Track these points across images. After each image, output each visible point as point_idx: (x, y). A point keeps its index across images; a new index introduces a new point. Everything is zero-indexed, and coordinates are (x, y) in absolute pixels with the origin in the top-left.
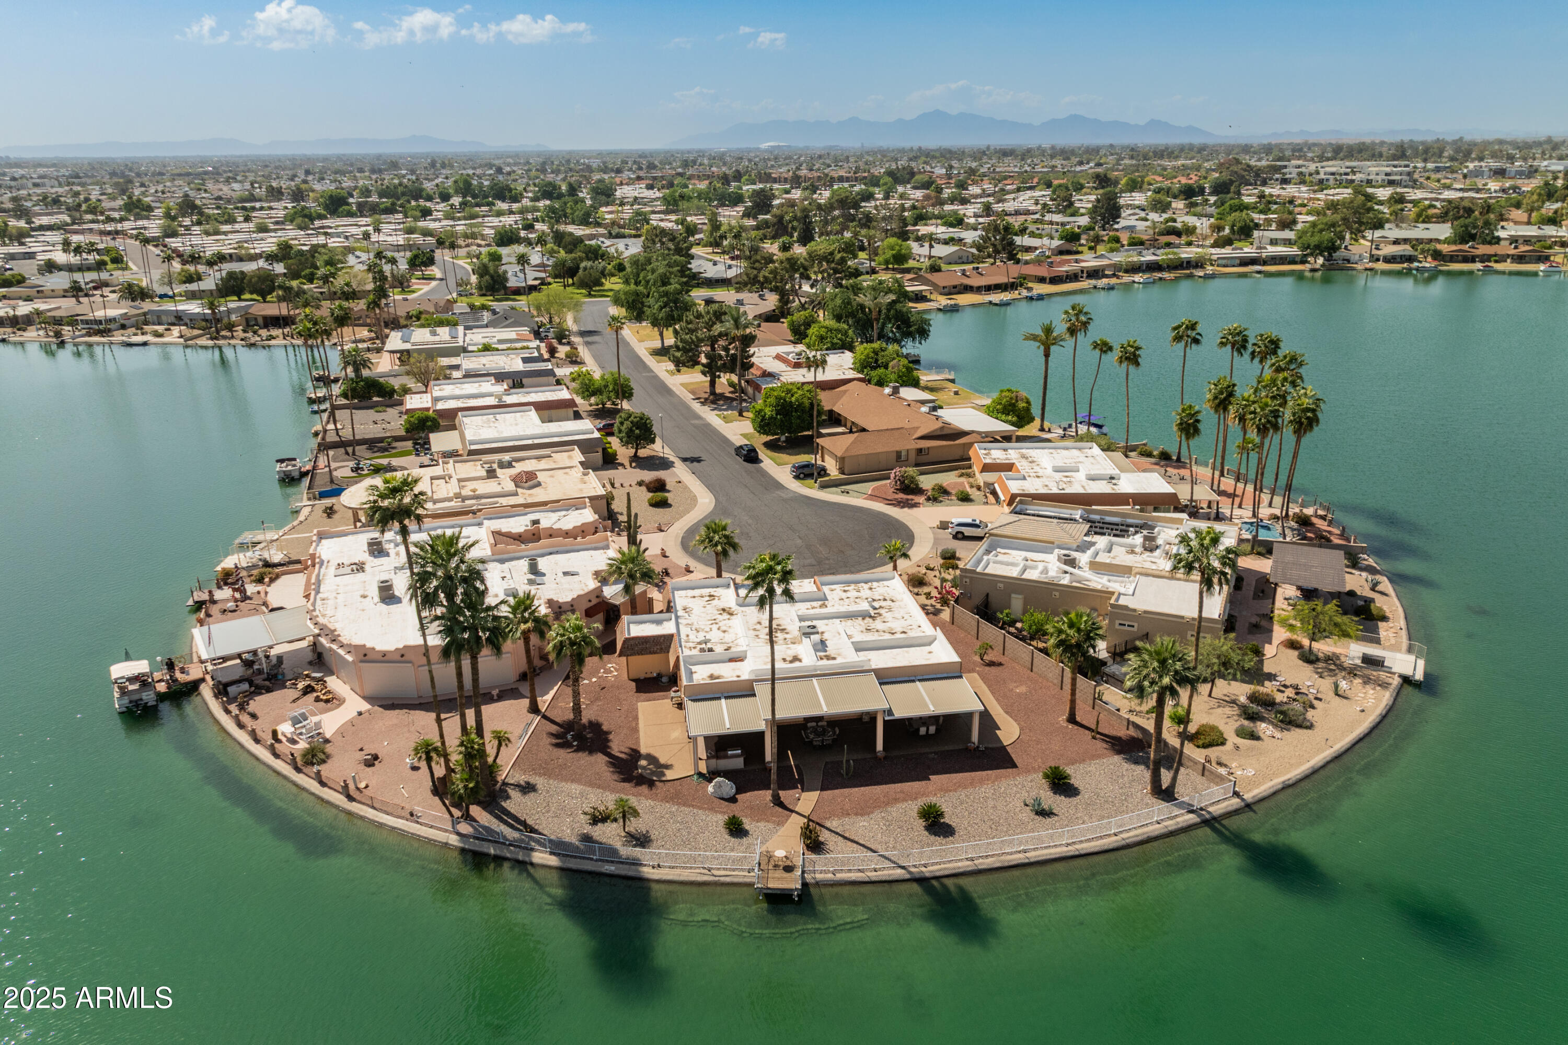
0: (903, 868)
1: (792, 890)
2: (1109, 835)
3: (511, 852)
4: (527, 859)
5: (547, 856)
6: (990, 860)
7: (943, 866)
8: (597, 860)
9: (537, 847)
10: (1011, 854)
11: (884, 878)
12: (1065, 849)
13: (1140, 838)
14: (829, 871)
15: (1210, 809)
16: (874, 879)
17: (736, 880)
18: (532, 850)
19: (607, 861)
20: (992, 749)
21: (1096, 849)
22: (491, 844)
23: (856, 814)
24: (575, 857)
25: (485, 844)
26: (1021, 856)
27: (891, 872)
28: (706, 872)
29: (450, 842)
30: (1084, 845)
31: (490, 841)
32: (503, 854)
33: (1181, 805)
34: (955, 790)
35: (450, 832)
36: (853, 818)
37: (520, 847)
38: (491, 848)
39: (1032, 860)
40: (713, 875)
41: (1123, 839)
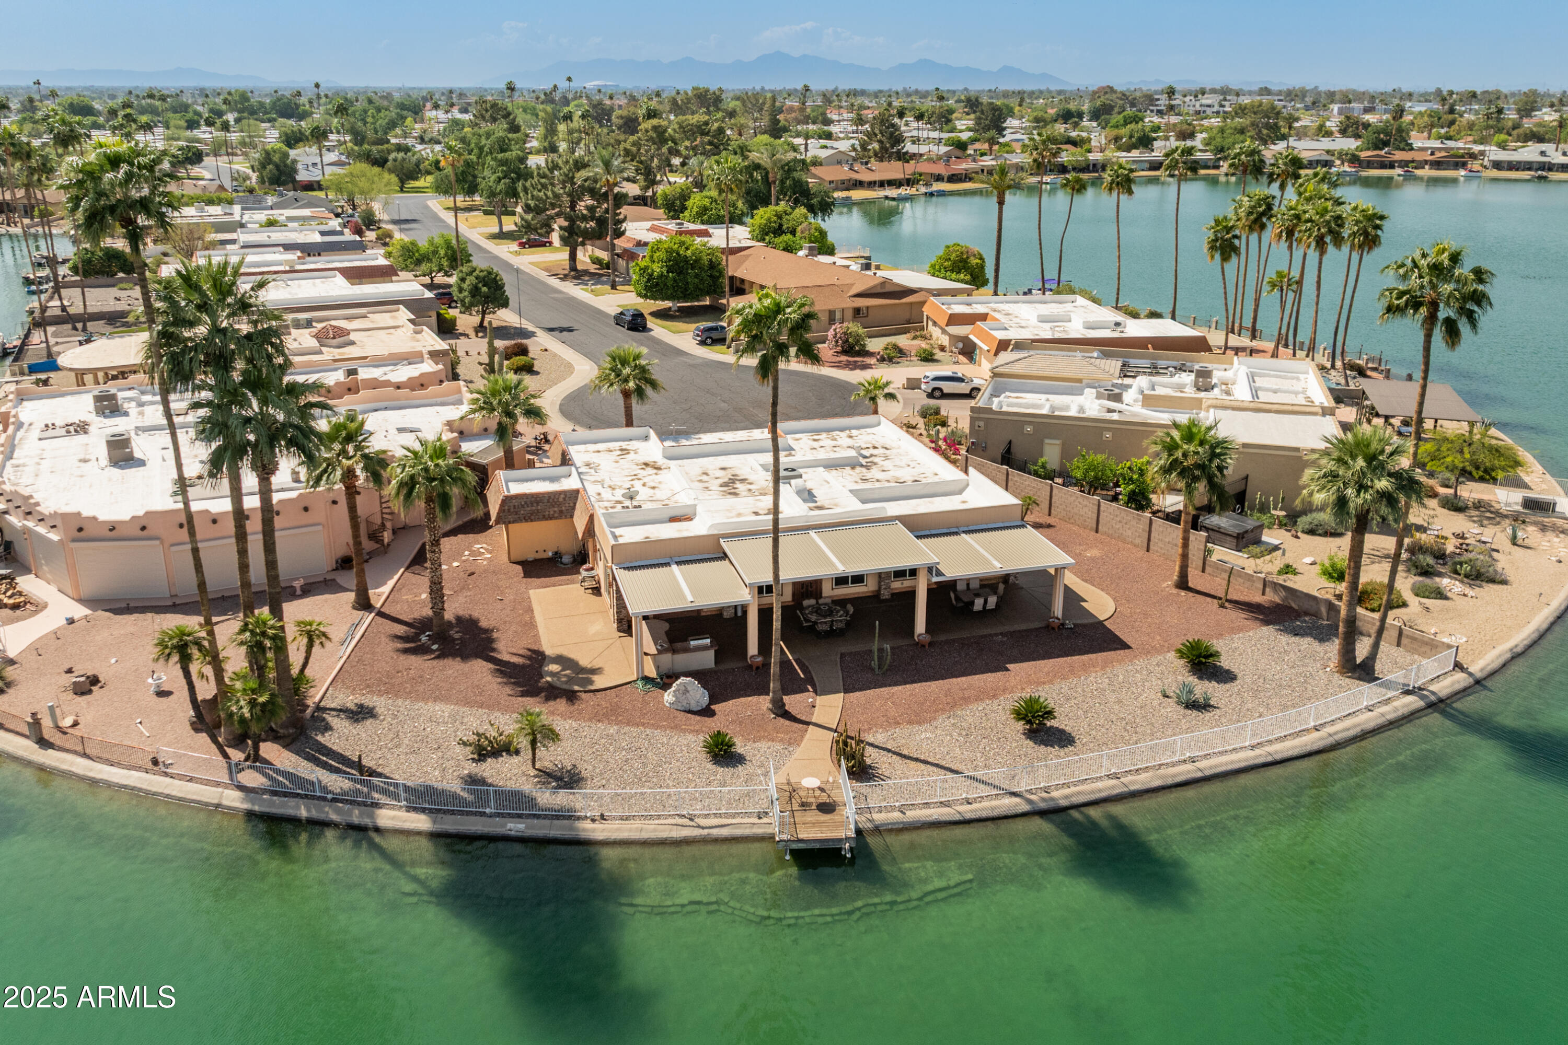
0: (1014, 794)
1: (840, 840)
2: (1307, 730)
3: (338, 811)
4: (367, 821)
5: (403, 814)
6: (1143, 776)
7: (1073, 789)
8: (491, 816)
9: (383, 800)
10: (1174, 765)
11: (984, 814)
12: (1251, 754)
13: (1352, 733)
14: (893, 809)
15: (1432, 688)
16: (968, 816)
17: (738, 832)
18: (376, 805)
19: (510, 816)
20: (1084, 626)
21: (1295, 752)
22: (301, 801)
23: (910, 722)
24: (453, 812)
25: (292, 802)
26: (1189, 767)
27: (995, 803)
28: (686, 821)
29: (225, 802)
30: (1277, 747)
31: (298, 795)
32: (322, 816)
33: (1388, 685)
34: (1051, 682)
35: (226, 786)
36: (907, 729)
37: (352, 802)
38: (299, 808)
39: (1208, 773)
40: (699, 827)
41: (1330, 735)
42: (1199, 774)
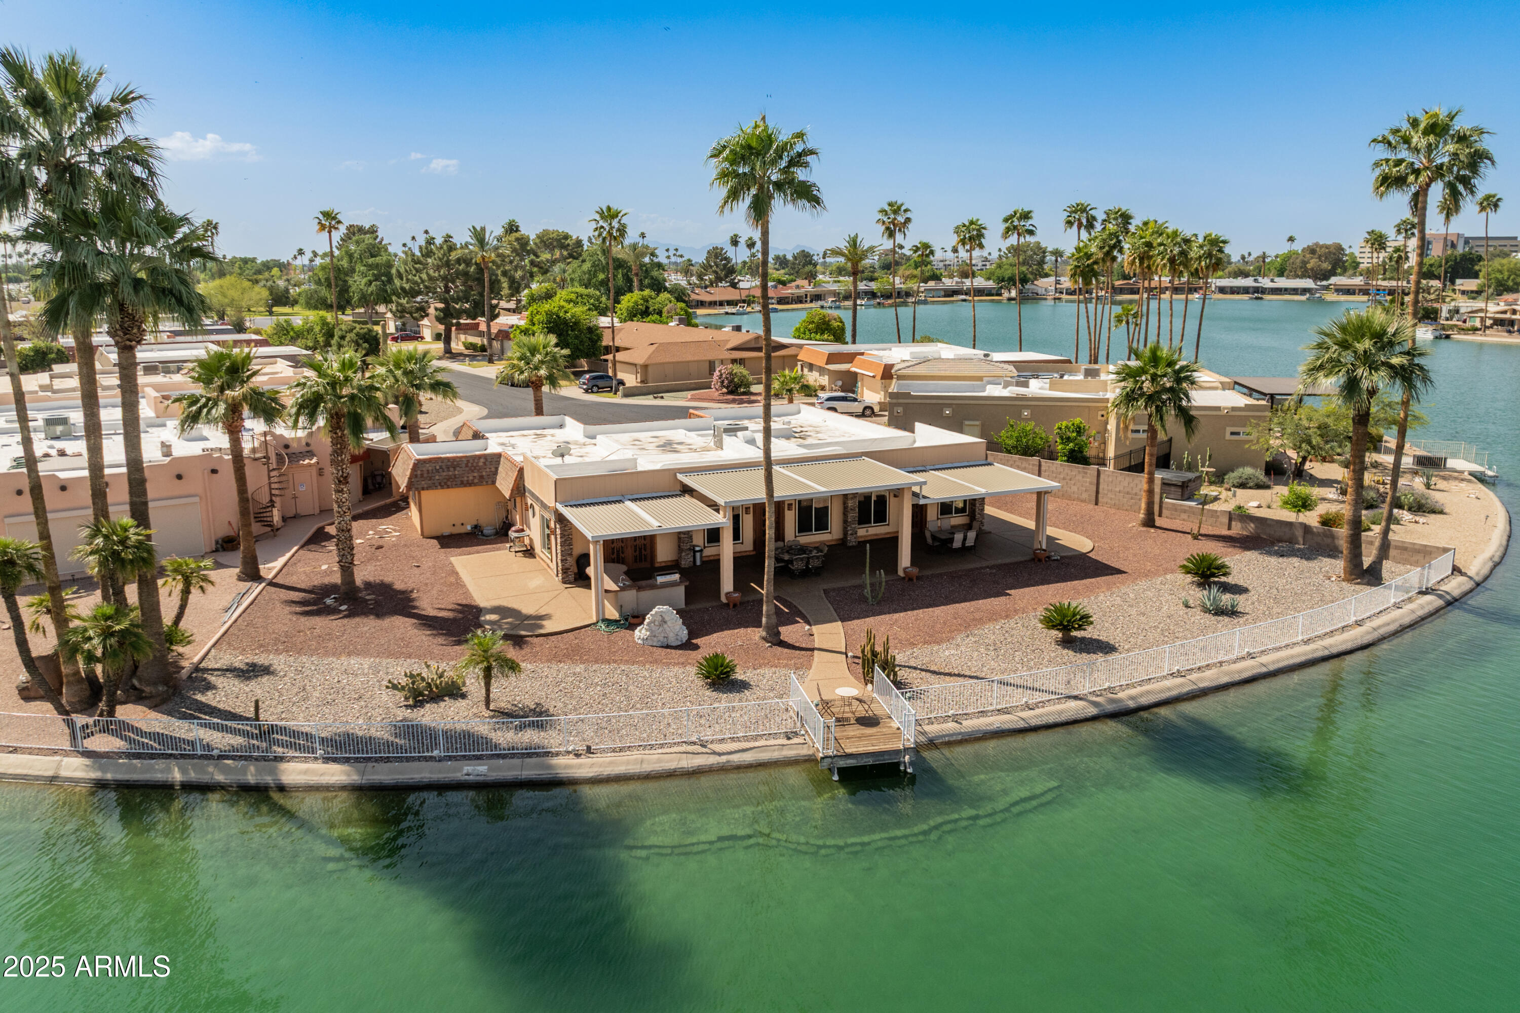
0: (1076, 698)
1: (897, 752)
2: (1349, 626)
3: (226, 770)
4: (269, 779)
5: (320, 766)
6: (1208, 673)
7: (1140, 689)
8: (440, 759)
9: (291, 753)
10: (1233, 662)
12: (1306, 648)
13: (1393, 627)
14: (945, 719)
15: (1442, 588)
17: (764, 756)
18: (280, 759)
19: (466, 758)
20: (1068, 557)
21: (1349, 646)
22: (173, 762)
23: (927, 642)
24: (388, 760)
25: (160, 764)
27: (1057, 708)
28: (697, 748)
29: (64, 773)
30: (1328, 641)
31: (170, 756)
32: (205, 778)
35: (66, 753)
36: (927, 649)
37: (246, 758)
38: (169, 770)
39: (1272, 668)
40: (714, 753)
41: (1375, 629)
42: (1264, 670)
